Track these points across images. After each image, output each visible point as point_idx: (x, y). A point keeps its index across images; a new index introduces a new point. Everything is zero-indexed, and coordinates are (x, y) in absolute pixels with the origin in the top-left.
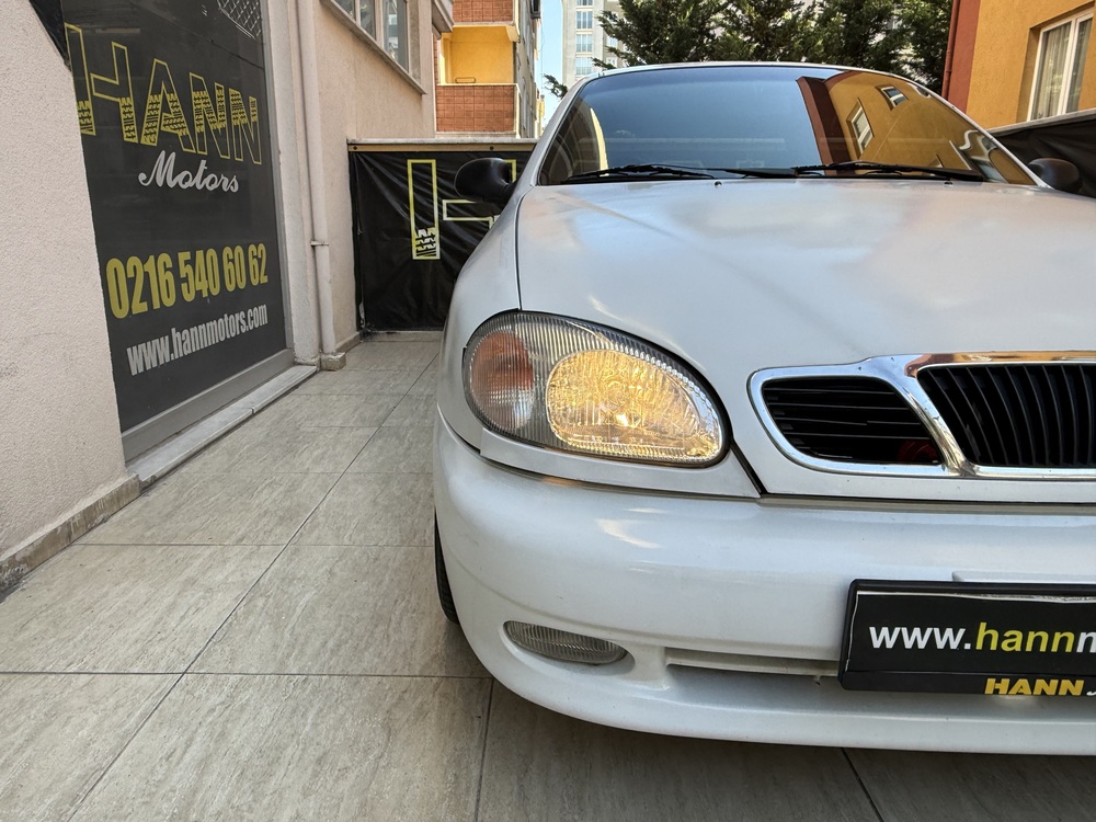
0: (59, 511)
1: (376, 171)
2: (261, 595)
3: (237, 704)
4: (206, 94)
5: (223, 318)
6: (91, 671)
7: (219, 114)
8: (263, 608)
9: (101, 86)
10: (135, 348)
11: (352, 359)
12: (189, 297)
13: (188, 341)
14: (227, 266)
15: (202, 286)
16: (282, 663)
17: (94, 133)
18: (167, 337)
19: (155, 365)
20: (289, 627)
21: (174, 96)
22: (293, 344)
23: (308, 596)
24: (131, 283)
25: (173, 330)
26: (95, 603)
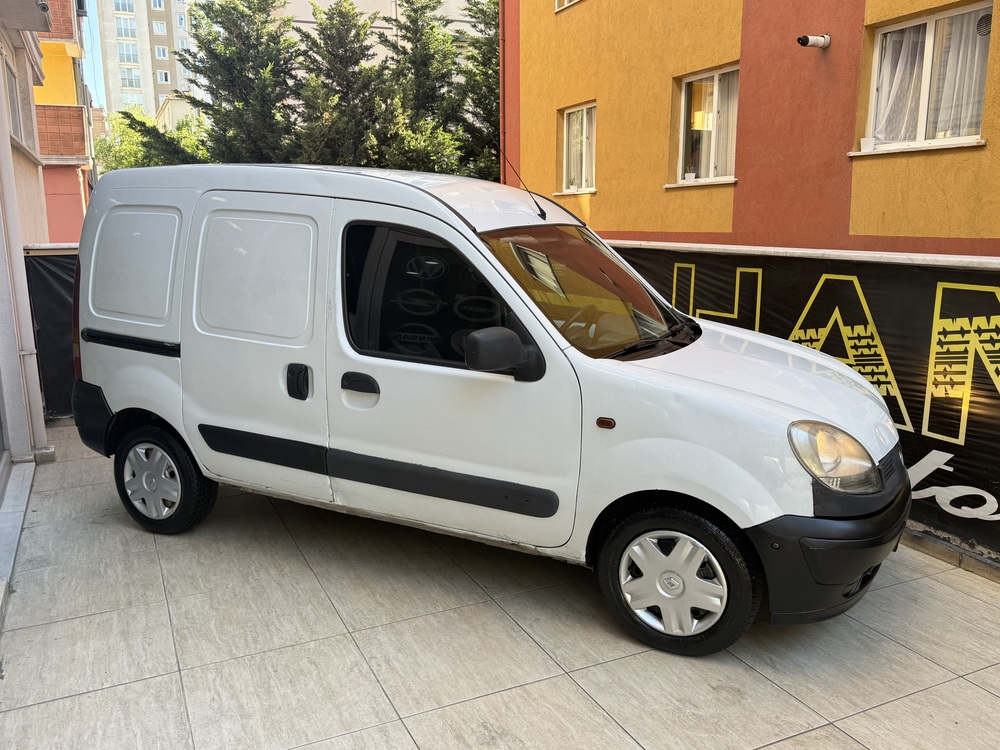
1: (50, 272)
22: (10, 445)
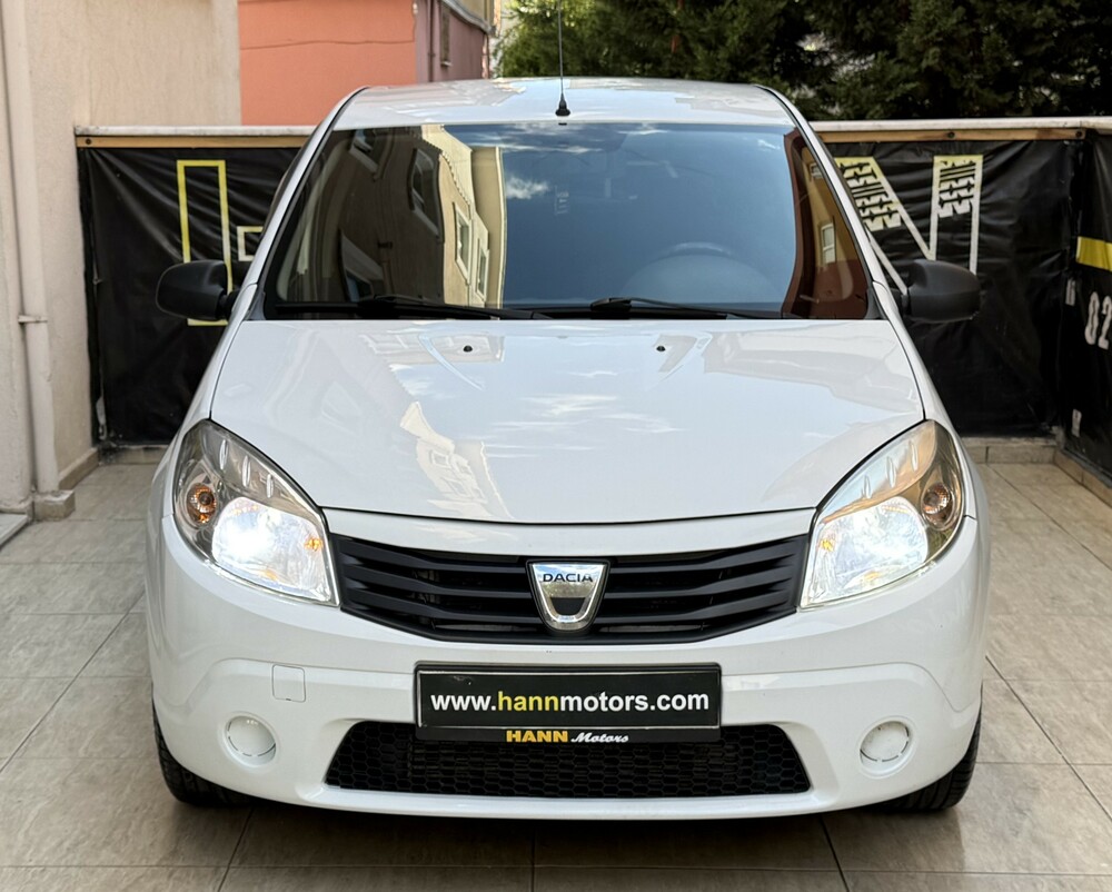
16: (19, 858)
23: (39, 806)
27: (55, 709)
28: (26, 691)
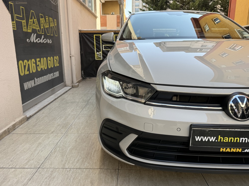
0: (7, 125)
1: (86, 37)
2: (58, 147)
3: (53, 177)
4: (44, 19)
5: (48, 75)
6: (15, 167)
7: (47, 24)
8: (59, 151)
9: (18, 18)
10: (26, 83)
11: (80, 85)
12: (39, 70)
13: (39, 81)
14: (49, 62)
15: (43, 67)
16: (64, 165)
17: (16, 29)
18: (34, 80)
19: (31, 87)
20: (66, 156)
21: (36, 20)
22: (65, 81)
23: (70, 147)
24: (25, 66)
25: (35, 78)
26: (16, 149)
27: (75, 121)
28: (69, 117)
